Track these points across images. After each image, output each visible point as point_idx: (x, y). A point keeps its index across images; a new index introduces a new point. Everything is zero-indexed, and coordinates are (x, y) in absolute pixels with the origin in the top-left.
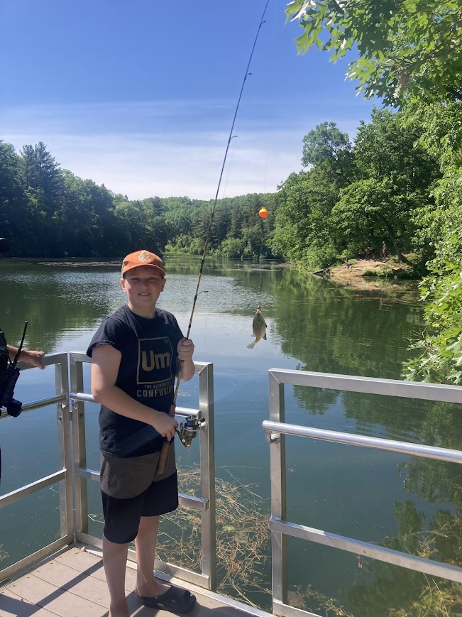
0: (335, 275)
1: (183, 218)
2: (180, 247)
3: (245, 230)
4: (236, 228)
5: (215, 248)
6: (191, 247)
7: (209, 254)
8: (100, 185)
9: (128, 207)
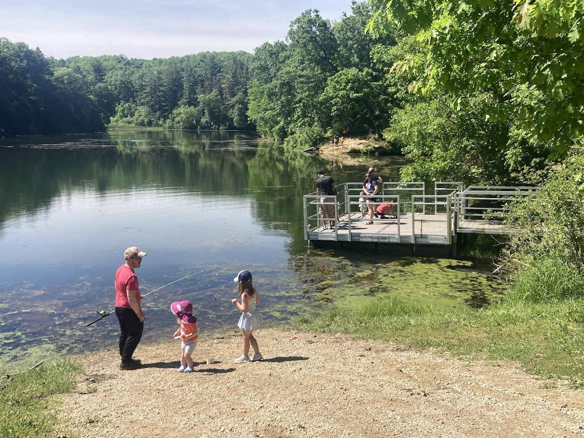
0: (324, 152)
1: (122, 82)
2: (121, 117)
3: (201, 97)
4: (190, 94)
5: (166, 118)
6: (136, 117)
7: (158, 125)
8: (34, 49)
9: (69, 74)
